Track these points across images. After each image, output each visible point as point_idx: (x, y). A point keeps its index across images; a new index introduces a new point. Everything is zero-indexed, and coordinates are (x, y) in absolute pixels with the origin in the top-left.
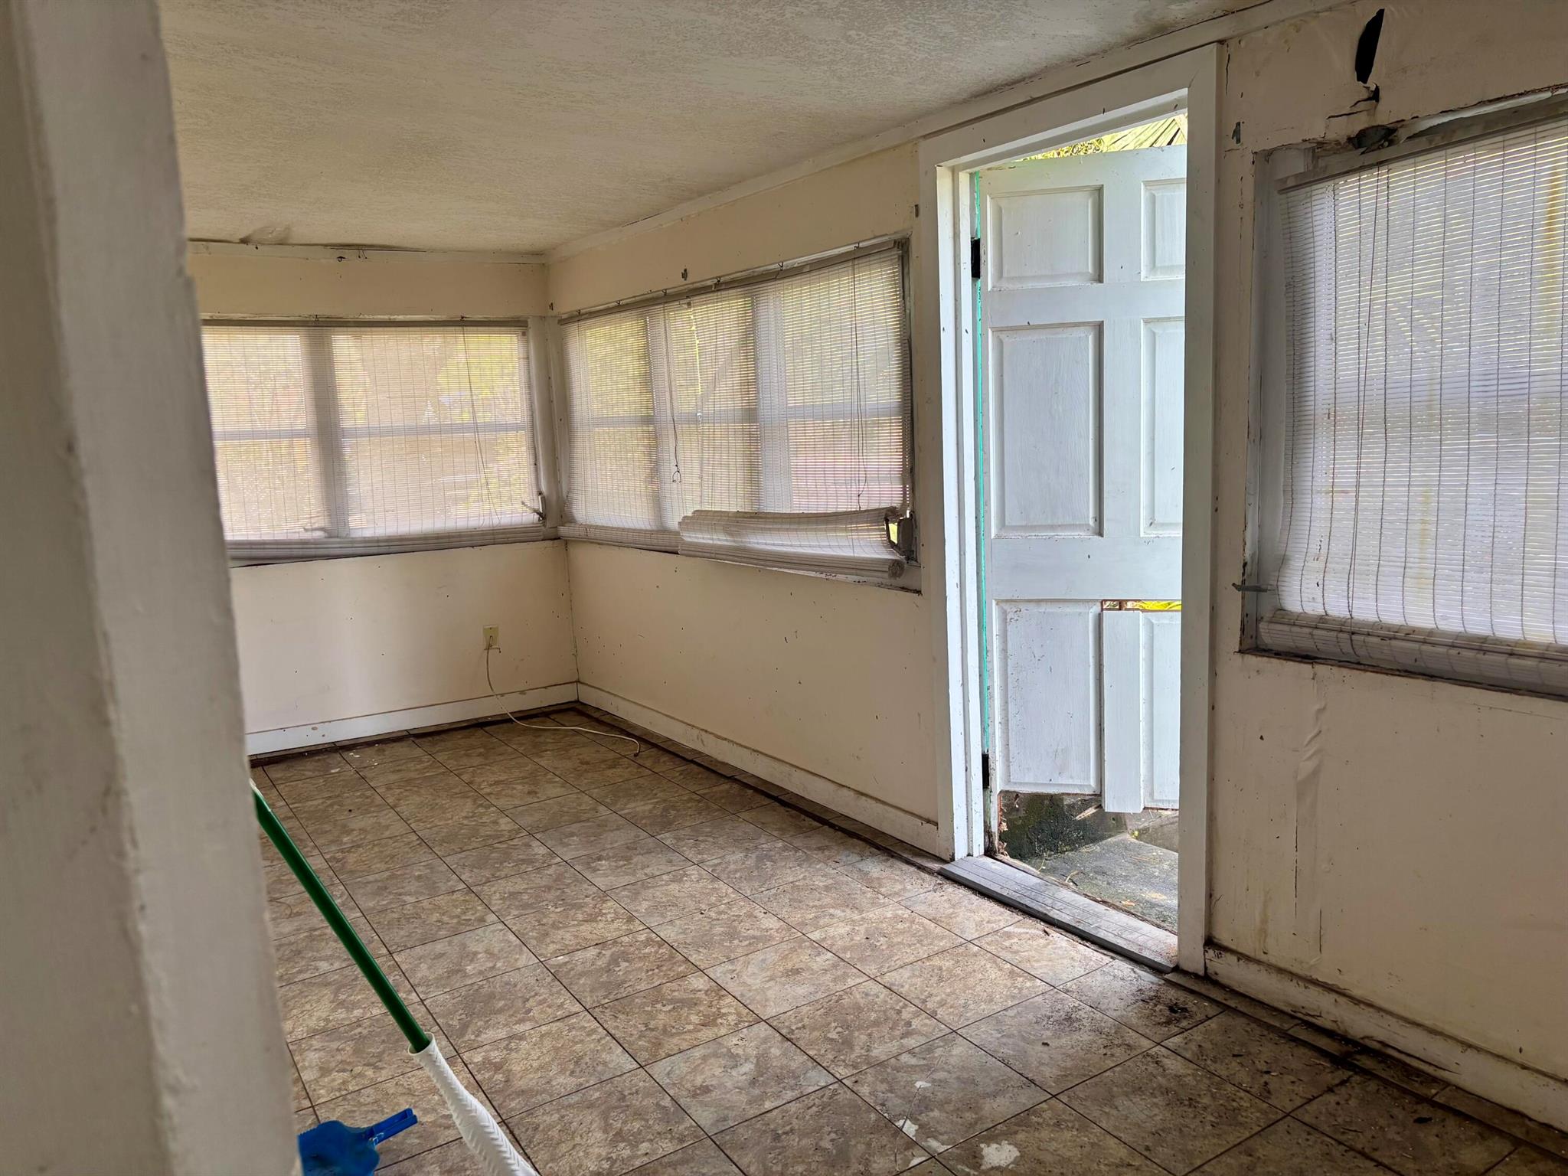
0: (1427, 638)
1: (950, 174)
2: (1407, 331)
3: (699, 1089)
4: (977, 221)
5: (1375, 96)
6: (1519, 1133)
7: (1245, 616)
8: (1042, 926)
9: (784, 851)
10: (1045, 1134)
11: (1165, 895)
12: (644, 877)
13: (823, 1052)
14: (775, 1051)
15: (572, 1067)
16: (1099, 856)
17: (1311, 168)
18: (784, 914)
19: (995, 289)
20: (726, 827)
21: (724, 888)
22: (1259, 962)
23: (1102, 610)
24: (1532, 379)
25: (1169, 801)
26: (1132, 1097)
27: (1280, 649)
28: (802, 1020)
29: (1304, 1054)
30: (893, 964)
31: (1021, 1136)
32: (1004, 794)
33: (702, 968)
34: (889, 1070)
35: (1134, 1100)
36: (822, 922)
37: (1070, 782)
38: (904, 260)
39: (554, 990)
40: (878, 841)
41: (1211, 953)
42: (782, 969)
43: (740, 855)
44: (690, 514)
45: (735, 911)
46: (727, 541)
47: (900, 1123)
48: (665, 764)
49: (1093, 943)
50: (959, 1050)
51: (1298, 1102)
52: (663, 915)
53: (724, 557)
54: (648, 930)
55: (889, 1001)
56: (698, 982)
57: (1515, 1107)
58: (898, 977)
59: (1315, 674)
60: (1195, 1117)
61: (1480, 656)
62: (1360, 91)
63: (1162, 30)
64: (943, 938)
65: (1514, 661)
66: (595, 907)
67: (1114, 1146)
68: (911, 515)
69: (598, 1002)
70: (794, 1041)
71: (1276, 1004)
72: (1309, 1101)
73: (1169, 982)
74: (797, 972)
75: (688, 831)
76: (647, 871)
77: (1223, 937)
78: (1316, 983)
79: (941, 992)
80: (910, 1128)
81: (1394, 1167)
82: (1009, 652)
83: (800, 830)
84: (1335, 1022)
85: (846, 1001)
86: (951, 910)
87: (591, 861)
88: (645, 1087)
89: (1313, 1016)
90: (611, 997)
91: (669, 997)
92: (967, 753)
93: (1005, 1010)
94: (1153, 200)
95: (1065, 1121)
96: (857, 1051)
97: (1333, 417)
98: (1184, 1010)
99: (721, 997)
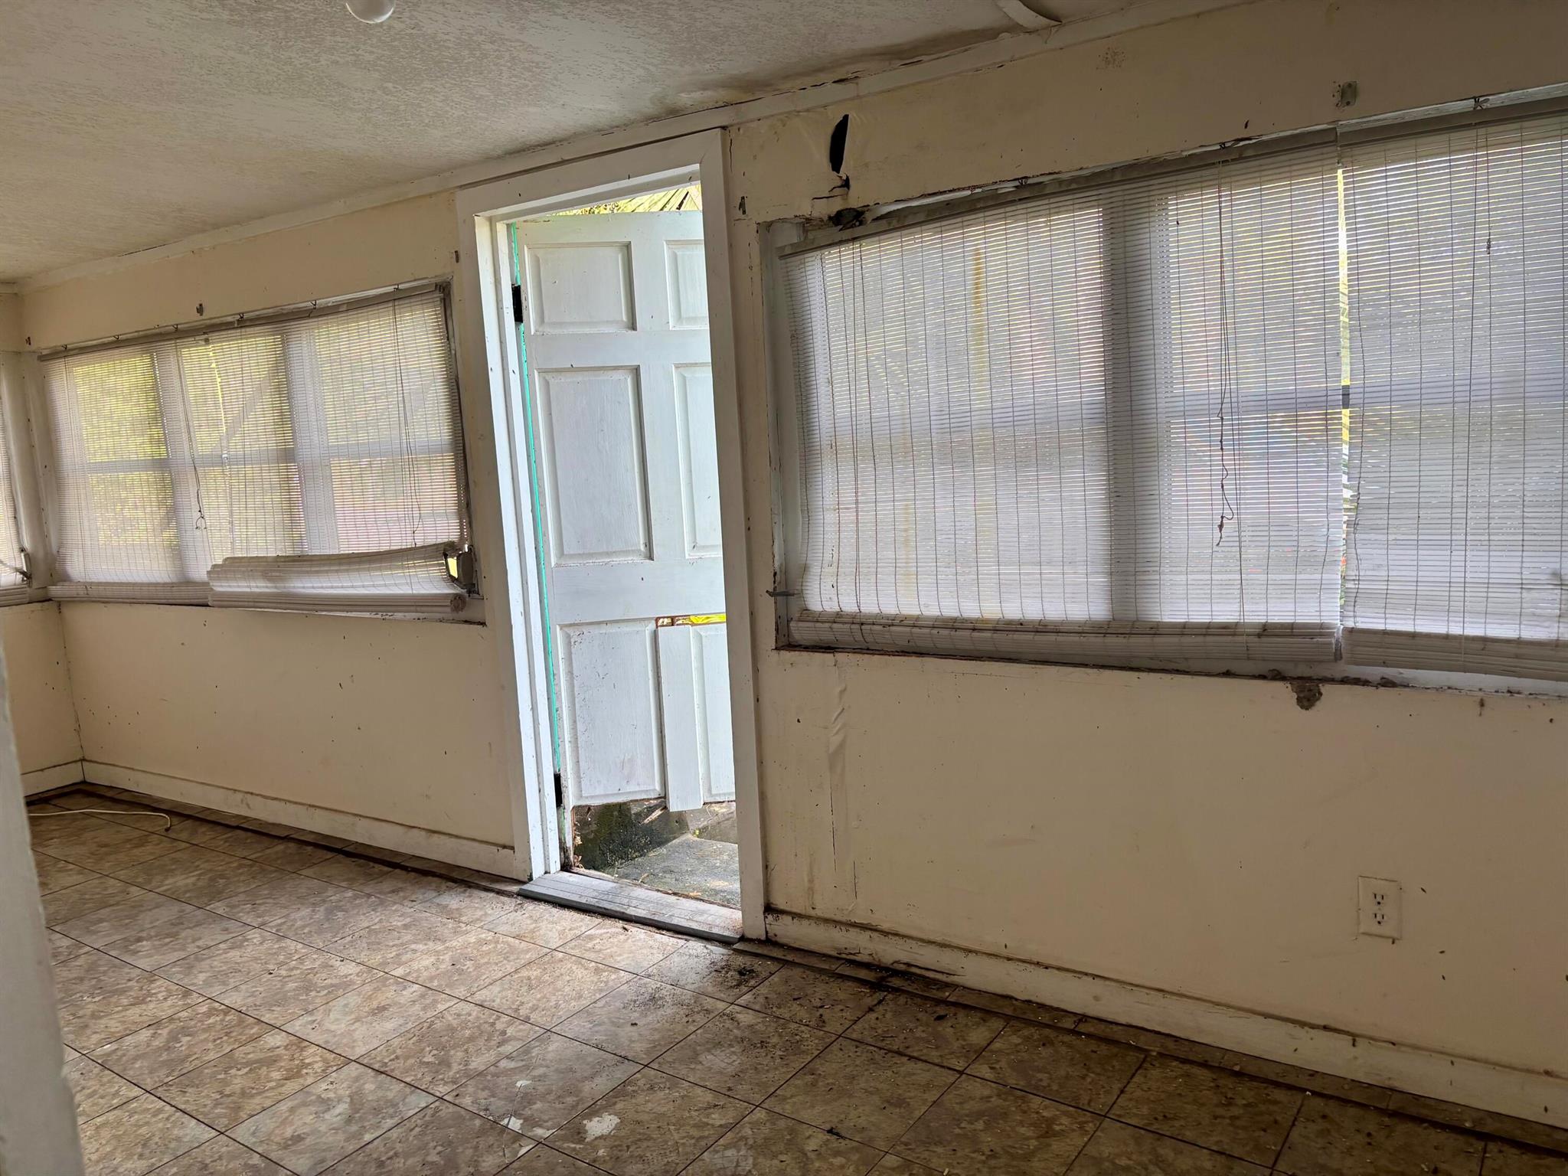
0: (915, 622)
1: (488, 223)
2: (883, 376)
3: (290, 1139)
4: (517, 269)
5: (846, 184)
6: (1009, 1011)
7: (778, 618)
8: (621, 924)
9: (355, 899)
10: (641, 1099)
11: (728, 881)
12: (196, 950)
13: (419, 1076)
14: (369, 1087)
15: (139, 1150)
16: (668, 857)
17: (802, 239)
18: (363, 958)
19: (538, 333)
20: (288, 886)
21: (291, 945)
22: (809, 917)
23: (657, 627)
24: (973, 413)
25: (725, 794)
26: (713, 1051)
27: (807, 644)
28: (394, 1052)
29: (849, 986)
30: (482, 983)
31: (619, 1106)
32: (577, 809)
33: (278, 1025)
34: (489, 1078)
35: (715, 1053)
36: (404, 958)
37: (637, 789)
38: (446, 303)
39: (105, 1080)
40: (455, 875)
41: (770, 917)
42: (367, 1009)
43: (305, 912)
44: (220, 562)
45: (308, 965)
46: (267, 587)
47: (506, 1121)
48: (204, 835)
49: (668, 930)
50: (555, 1045)
51: (847, 1024)
52: (224, 983)
53: (265, 605)
54: (209, 1001)
55: (483, 1017)
56: (275, 1040)
57: (1005, 993)
58: (488, 993)
59: (836, 661)
60: (767, 1055)
61: (953, 633)
62: (834, 179)
63: (674, 113)
64: (528, 951)
65: (976, 634)
66: (141, 989)
67: (701, 1094)
68: (469, 549)
69: (162, 1081)
70: (389, 1073)
71: (825, 951)
72: (855, 1022)
73: (736, 951)
74: (384, 1008)
75: (242, 897)
76: (200, 943)
77: (780, 902)
78: (854, 925)
79: (530, 999)
80: (515, 1124)
81: (922, 1058)
82: (576, 673)
83: (370, 877)
84: (871, 955)
85: (438, 1025)
86: (534, 925)
87: (129, 945)
88: (229, 1152)
89: (854, 954)
90: (176, 1074)
91: (244, 1061)
92: (539, 775)
93: (595, 1002)
94: (675, 258)
95: (656, 1083)
96: (455, 1067)
97: (834, 447)
98: (752, 971)
99: (302, 1049)
